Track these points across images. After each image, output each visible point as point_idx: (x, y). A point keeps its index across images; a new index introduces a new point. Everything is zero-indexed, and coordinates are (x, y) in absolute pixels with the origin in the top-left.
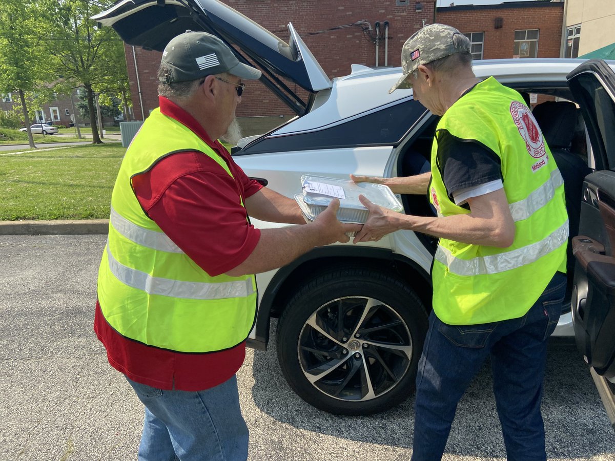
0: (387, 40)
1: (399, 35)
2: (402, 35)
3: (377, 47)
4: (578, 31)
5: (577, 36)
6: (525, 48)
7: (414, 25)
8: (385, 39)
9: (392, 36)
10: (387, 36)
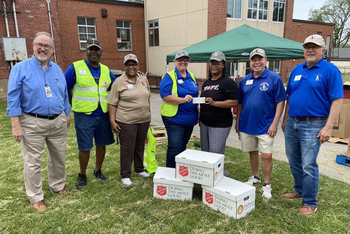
0: (15, 14)
1: (26, 11)
2: (30, 11)
3: (6, 19)
4: (157, 24)
5: (156, 27)
6: (124, 34)
7: (40, 4)
8: (13, 13)
9: (20, 11)
10: (14, 10)
